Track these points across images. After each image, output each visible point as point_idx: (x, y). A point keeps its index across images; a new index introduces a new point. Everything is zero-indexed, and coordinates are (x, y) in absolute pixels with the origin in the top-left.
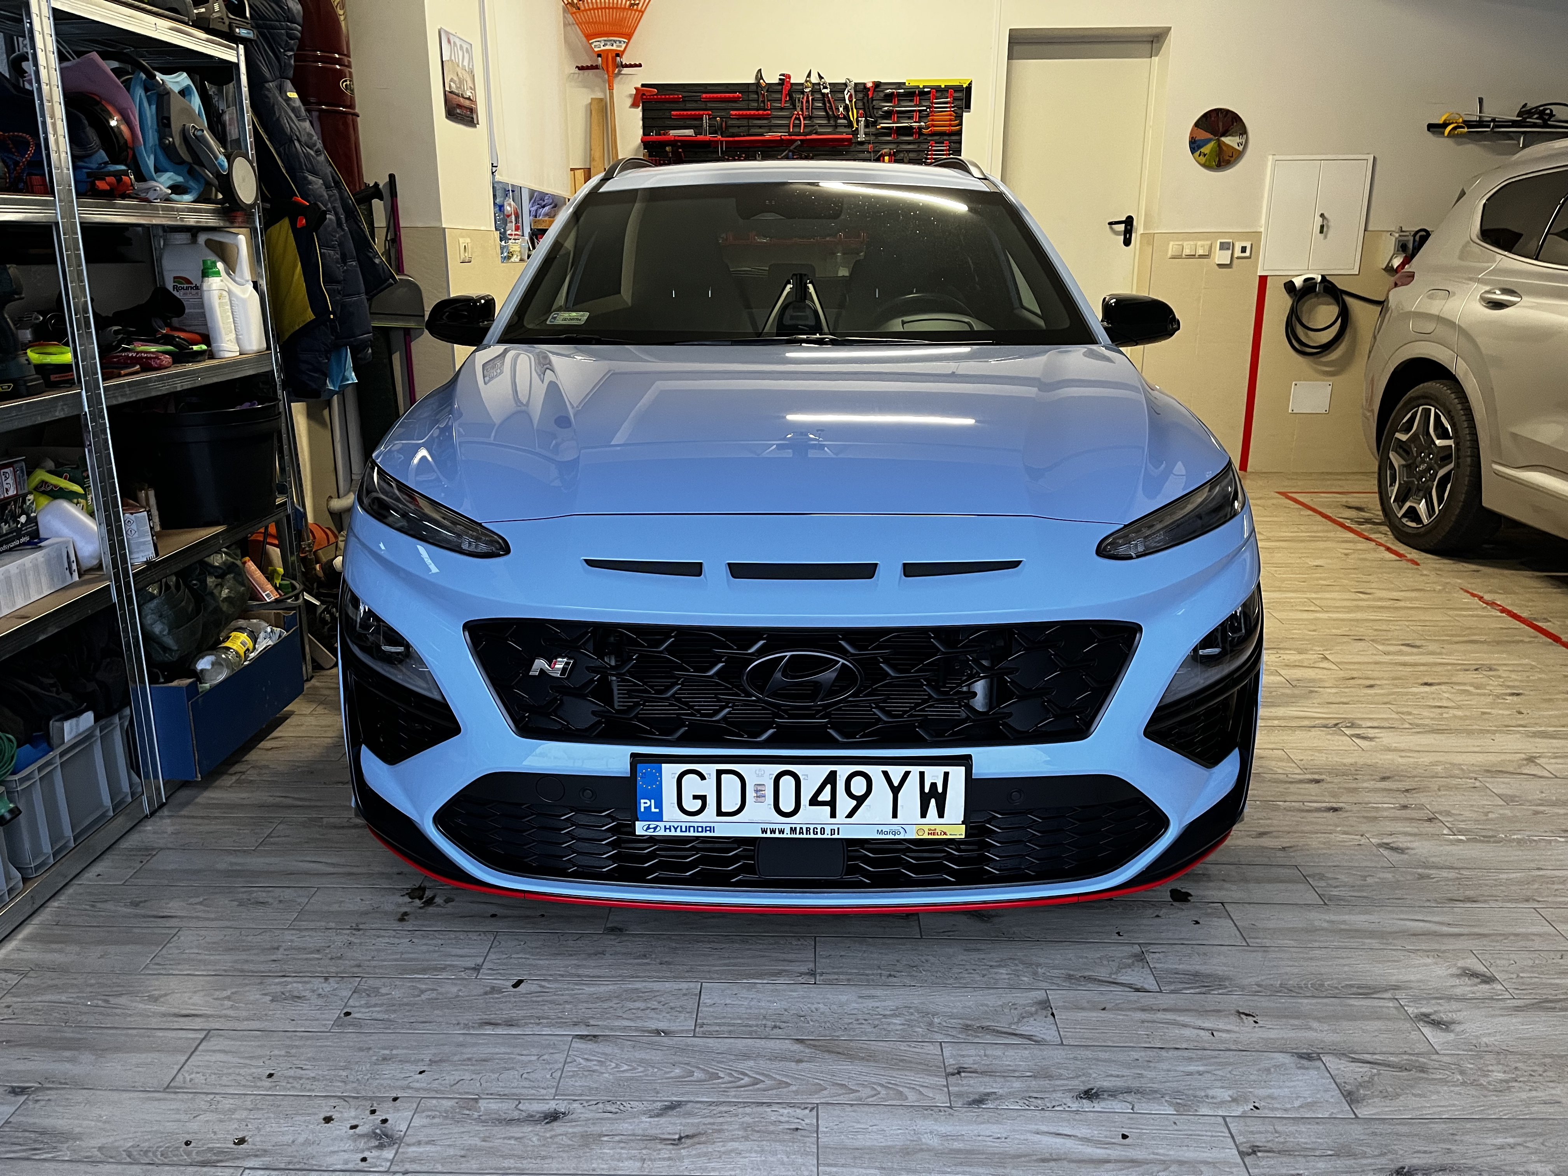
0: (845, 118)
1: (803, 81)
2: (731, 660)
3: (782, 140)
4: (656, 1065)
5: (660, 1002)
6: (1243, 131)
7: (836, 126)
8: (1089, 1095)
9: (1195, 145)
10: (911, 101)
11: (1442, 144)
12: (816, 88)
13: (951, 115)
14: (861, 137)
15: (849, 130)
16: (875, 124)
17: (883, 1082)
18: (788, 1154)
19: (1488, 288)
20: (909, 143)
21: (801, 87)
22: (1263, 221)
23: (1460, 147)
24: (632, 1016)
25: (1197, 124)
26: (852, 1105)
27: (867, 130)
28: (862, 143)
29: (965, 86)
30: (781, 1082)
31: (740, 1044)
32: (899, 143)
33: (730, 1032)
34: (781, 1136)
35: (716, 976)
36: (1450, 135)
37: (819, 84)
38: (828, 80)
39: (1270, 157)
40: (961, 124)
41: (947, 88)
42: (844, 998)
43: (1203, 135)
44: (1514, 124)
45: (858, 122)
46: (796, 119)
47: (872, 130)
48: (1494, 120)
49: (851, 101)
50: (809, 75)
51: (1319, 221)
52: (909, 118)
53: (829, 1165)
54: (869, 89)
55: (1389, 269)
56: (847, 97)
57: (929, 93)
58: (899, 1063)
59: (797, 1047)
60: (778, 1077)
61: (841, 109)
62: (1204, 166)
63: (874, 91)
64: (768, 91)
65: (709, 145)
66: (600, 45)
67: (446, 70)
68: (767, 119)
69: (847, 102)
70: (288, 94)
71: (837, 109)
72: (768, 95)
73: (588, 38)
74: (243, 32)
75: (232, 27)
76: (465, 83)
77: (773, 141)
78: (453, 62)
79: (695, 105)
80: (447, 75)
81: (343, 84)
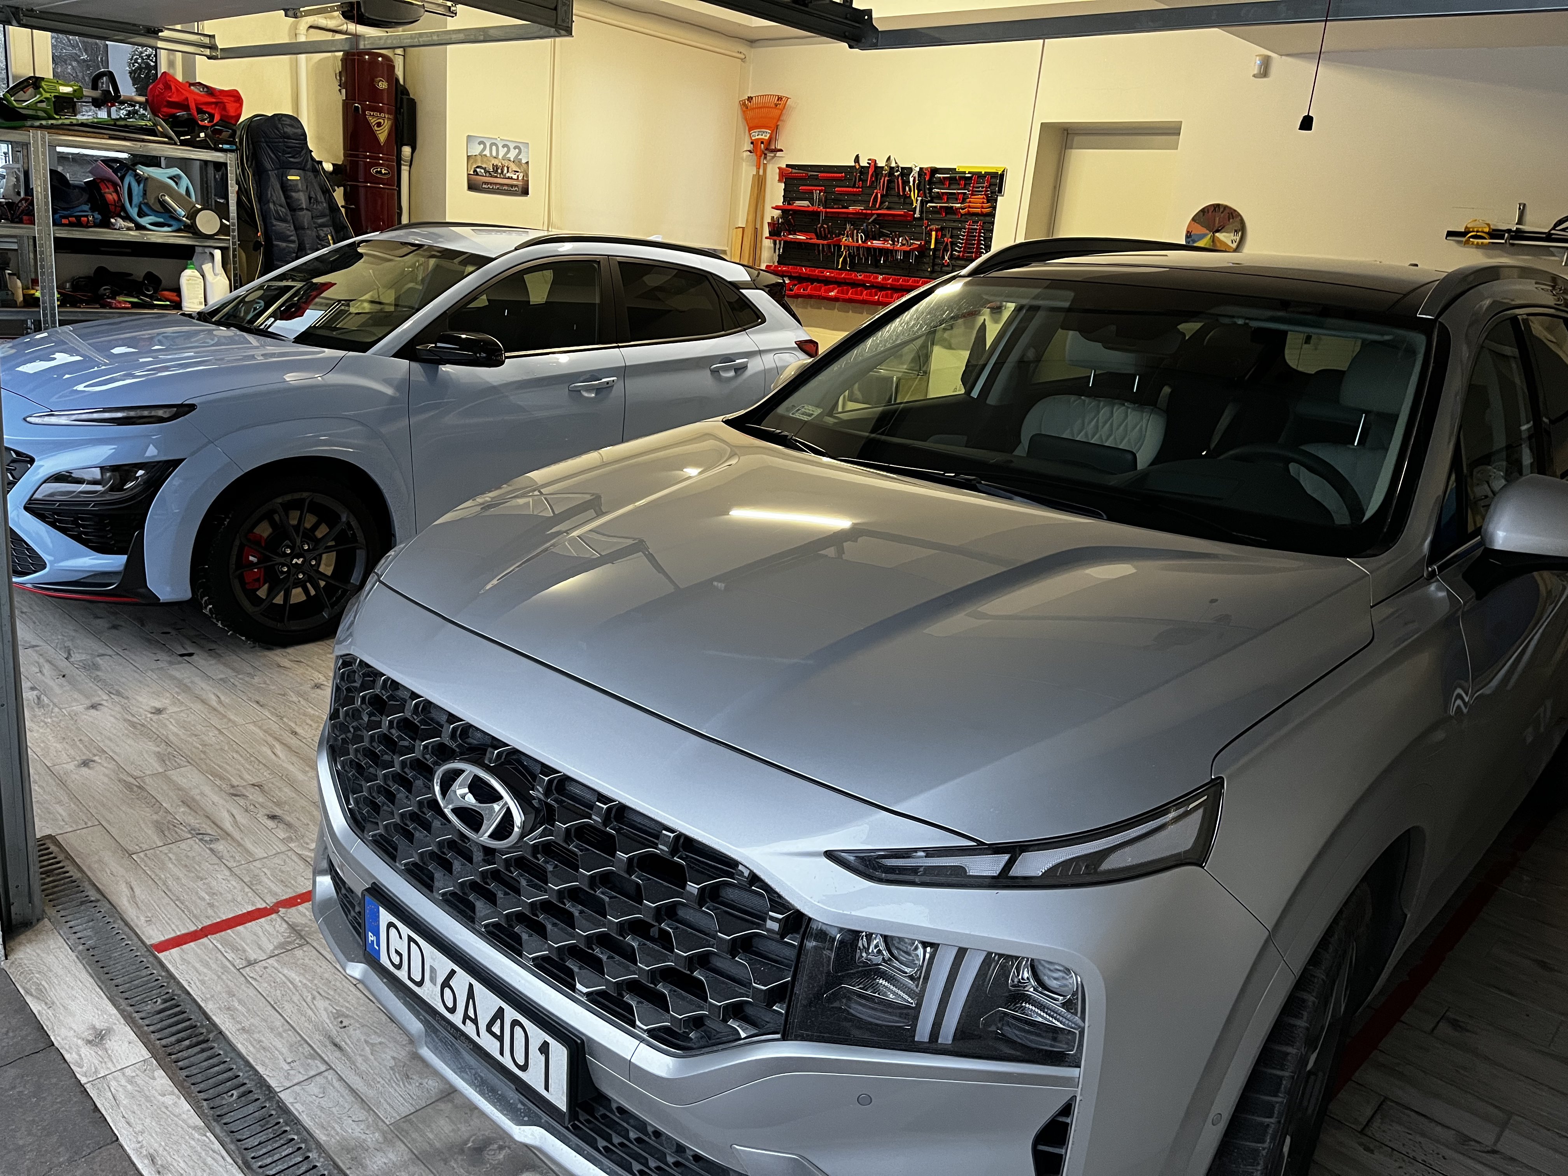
0: (909, 197)
1: (884, 165)
3: (863, 213)
6: (1241, 228)
9: (1190, 239)
10: (959, 184)
12: (891, 171)
13: (987, 198)
14: (917, 214)
15: (910, 207)
16: (927, 203)
20: (954, 221)
21: (882, 170)
25: (1193, 219)
27: (922, 208)
28: (918, 219)
29: (999, 173)
32: (946, 221)
37: (894, 168)
38: (901, 165)
40: (995, 207)
41: (986, 174)
43: (1199, 230)
45: (917, 201)
46: (875, 196)
47: (926, 208)
49: (914, 183)
50: (889, 160)
52: (954, 199)
54: (928, 173)
56: (912, 180)
57: (970, 178)
61: (907, 189)
63: (931, 175)
64: (861, 172)
65: (817, 214)
66: (757, 135)
67: (471, 161)
68: (859, 195)
69: (911, 184)
70: (289, 178)
71: (904, 189)
72: (860, 177)
73: (750, 129)
74: (226, 146)
75: (216, 144)
76: (506, 169)
77: (857, 213)
78: (485, 155)
79: (815, 182)
80: (472, 164)
81: (373, 171)
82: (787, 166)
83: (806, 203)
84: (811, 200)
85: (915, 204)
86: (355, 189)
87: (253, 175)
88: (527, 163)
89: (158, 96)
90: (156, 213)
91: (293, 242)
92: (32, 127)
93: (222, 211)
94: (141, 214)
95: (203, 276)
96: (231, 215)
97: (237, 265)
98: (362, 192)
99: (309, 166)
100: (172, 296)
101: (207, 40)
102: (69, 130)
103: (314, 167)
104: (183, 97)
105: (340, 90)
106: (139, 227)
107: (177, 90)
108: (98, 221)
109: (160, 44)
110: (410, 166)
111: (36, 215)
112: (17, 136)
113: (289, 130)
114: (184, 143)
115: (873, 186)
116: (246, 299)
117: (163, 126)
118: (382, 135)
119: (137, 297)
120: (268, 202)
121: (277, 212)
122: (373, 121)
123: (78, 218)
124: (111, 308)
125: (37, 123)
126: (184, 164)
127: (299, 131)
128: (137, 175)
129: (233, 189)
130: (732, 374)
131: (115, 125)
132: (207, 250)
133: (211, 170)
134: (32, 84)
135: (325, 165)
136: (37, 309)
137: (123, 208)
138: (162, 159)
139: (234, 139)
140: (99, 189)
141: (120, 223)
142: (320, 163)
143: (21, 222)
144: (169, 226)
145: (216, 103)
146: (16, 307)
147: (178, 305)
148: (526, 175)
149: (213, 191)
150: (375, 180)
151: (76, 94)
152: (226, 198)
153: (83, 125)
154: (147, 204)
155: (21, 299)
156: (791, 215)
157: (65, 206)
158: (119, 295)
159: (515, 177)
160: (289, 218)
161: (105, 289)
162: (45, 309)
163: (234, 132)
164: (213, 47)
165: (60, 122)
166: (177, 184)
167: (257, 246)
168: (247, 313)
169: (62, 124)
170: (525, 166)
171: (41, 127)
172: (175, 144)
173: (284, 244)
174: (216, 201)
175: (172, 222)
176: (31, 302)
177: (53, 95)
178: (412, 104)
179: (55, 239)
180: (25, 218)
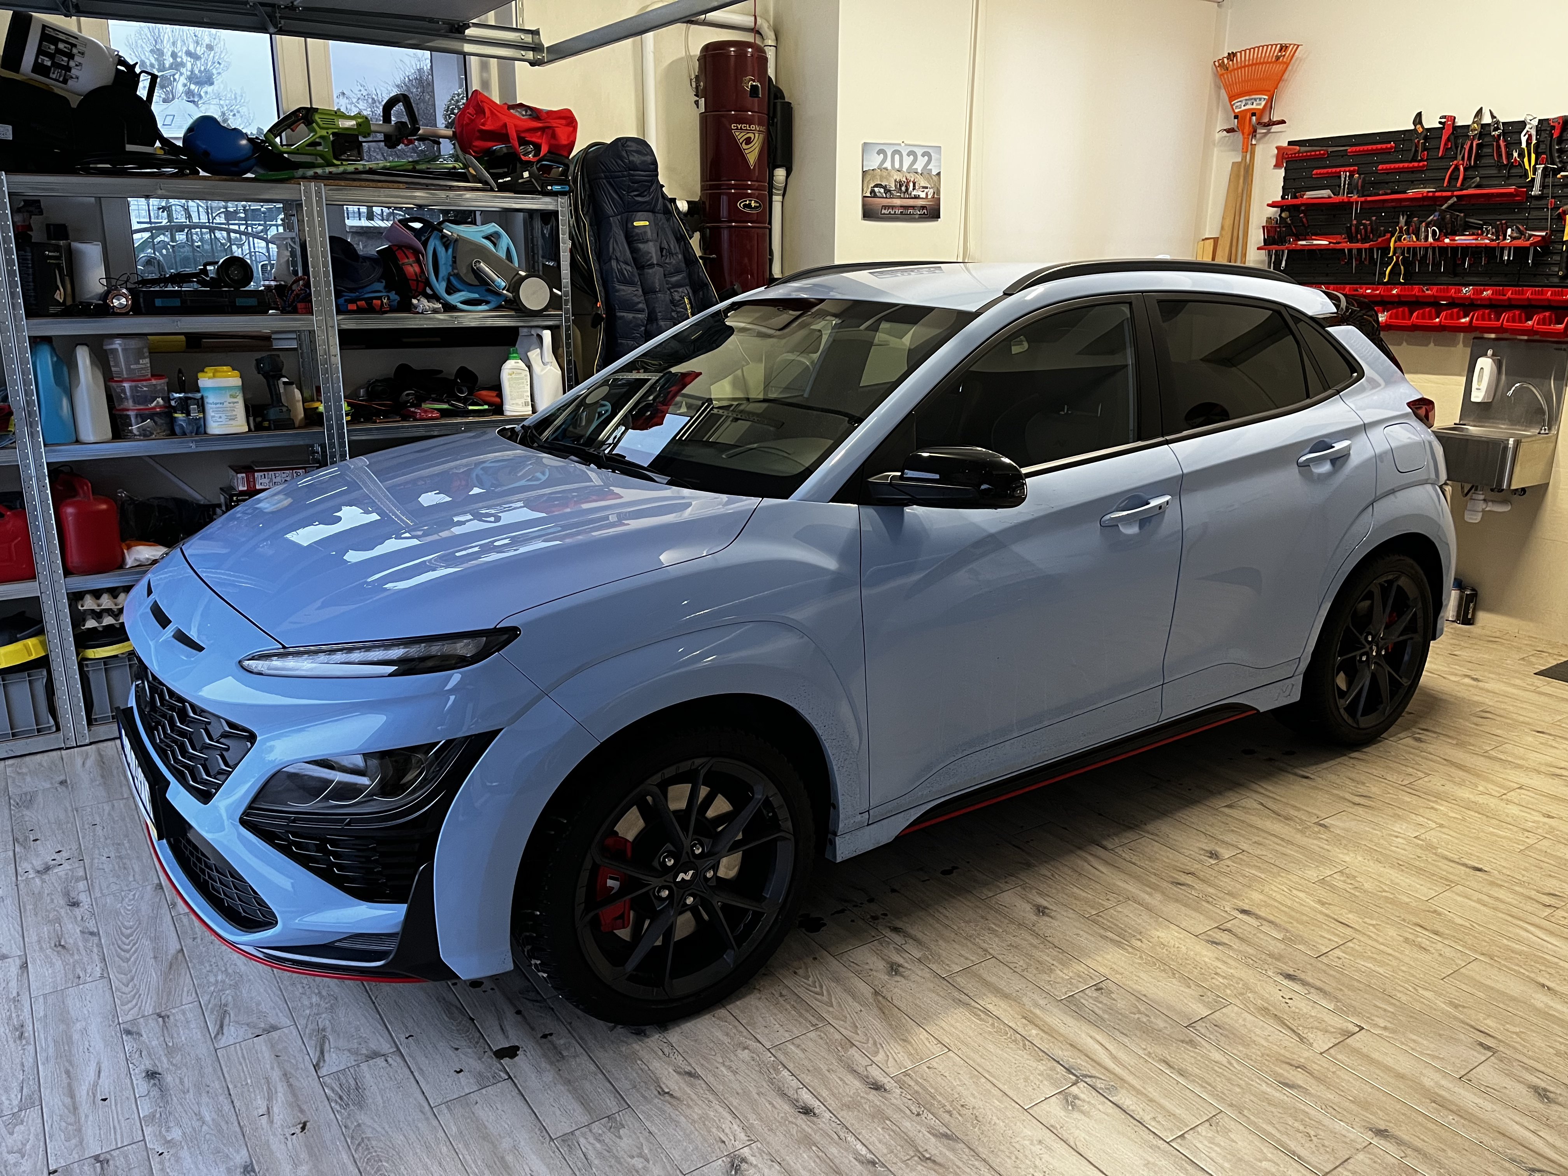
0: (1519, 166)
1: (1470, 123)
7: (1508, 177)
12: (1486, 130)
14: (1536, 190)
15: (1523, 181)
16: (1557, 172)
21: (1466, 130)
27: (1545, 180)
28: (1538, 198)
37: (1490, 125)
38: (1503, 120)
45: (1535, 170)
46: (1454, 170)
47: (1552, 180)
49: (1529, 144)
50: (1479, 114)
54: (1554, 127)
56: (1524, 139)
61: (1516, 155)
63: (1563, 129)
64: (1426, 138)
65: (1346, 206)
66: (1241, 105)
67: (868, 178)
68: (1422, 172)
69: (1524, 145)
70: (635, 224)
71: (1509, 155)
72: (1424, 143)
73: (1231, 98)
74: (557, 188)
75: (543, 186)
76: (911, 185)
77: (1425, 198)
78: (886, 169)
79: (1340, 161)
80: (868, 183)
81: (740, 205)
82: (1290, 143)
83: (1326, 193)
84: (1335, 188)
85: (1531, 175)
86: (716, 232)
87: (591, 225)
88: (939, 174)
89: (467, 124)
90: (470, 287)
91: (641, 311)
92: (304, 178)
93: (552, 278)
94: (450, 290)
95: (529, 367)
96: (564, 281)
97: (572, 349)
98: (725, 234)
99: (660, 206)
100: (490, 395)
101: (528, 38)
102: (354, 180)
103: (665, 206)
104: (501, 123)
105: (697, 103)
106: (449, 308)
107: (492, 113)
108: (395, 303)
109: (468, 48)
110: (784, 195)
111: (314, 299)
112: (284, 191)
113: (636, 159)
114: (503, 188)
115: (1449, 156)
116: (588, 401)
117: (477, 168)
118: (752, 154)
119: (448, 402)
120: (610, 260)
121: (621, 272)
122: (740, 136)
123: (369, 300)
124: (415, 420)
125: (310, 173)
126: (504, 217)
127: (648, 159)
128: (444, 236)
129: (565, 246)
130: (1326, 467)
131: (414, 170)
132: (533, 332)
133: (538, 224)
134: (302, 118)
135: (679, 203)
136: (320, 430)
137: (428, 283)
138: (478, 214)
139: (567, 177)
140: (395, 260)
141: (423, 303)
142: (673, 200)
143: (295, 311)
144: (487, 303)
145: (543, 129)
146: (294, 428)
147: (498, 409)
148: (938, 192)
149: (541, 252)
150: (743, 217)
151: (362, 129)
152: (557, 258)
153: (371, 171)
154: (457, 276)
155: (301, 414)
156: (1303, 212)
157: (352, 285)
158: (424, 400)
159: (923, 195)
160: (637, 279)
161: (408, 395)
162: (330, 427)
163: (567, 166)
164: (537, 48)
165: (341, 169)
166: (495, 244)
167: (597, 320)
168: (589, 421)
169: (344, 173)
170: (935, 178)
171: (316, 177)
172: (492, 190)
173: (630, 316)
174: (544, 265)
175: (489, 298)
176: (314, 419)
177: (330, 131)
178: (788, 109)
179: (341, 332)
180: (299, 305)
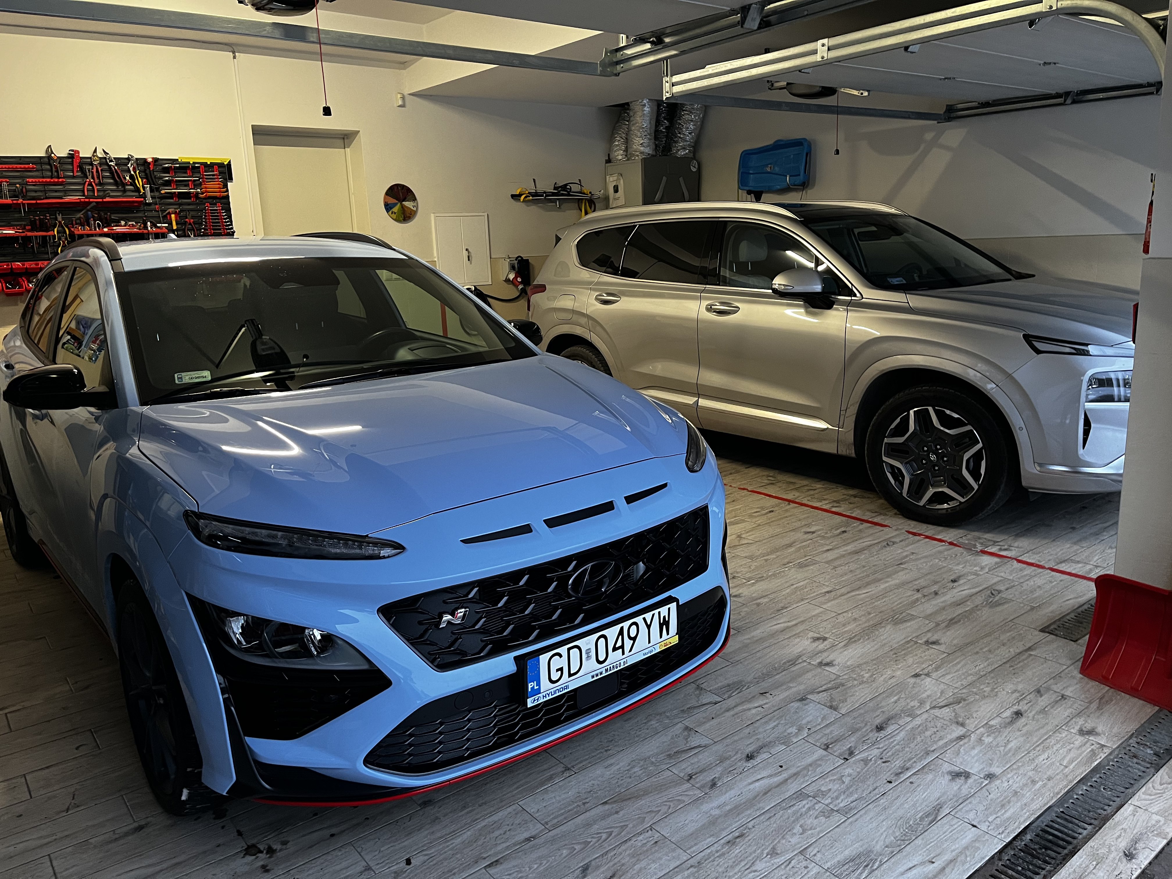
0: (131, 185)
1: (90, 156)
2: (559, 579)
3: (81, 202)
4: (551, 855)
5: (508, 825)
6: (414, 199)
7: (125, 191)
8: (750, 757)
9: (388, 207)
10: (186, 173)
11: (519, 206)
12: (104, 161)
13: (219, 184)
14: (149, 200)
15: (137, 194)
16: (158, 190)
17: (665, 799)
18: (667, 855)
19: (598, 293)
20: (189, 204)
21: (89, 160)
22: (435, 255)
23: (529, 208)
24: (503, 840)
25: (387, 193)
26: (665, 817)
27: (152, 194)
28: (149, 204)
29: (226, 163)
30: (622, 827)
31: (579, 820)
32: (180, 205)
33: (565, 818)
34: (653, 850)
35: (519, 796)
36: (524, 201)
37: (105, 158)
38: (113, 155)
39: (432, 215)
40: (227, 191)
41: (212, 165)
42: (598, 772)
43: (392, 201)
44: (553, 194)
45: (144, 188)
46: (88, 185)
47: (157, 194)
48: (545, 192)
49: (135, 172)
50: (95, 151)
51: (465, 253)
52: (186, 186)
53: (690, 848)
54: (149, 163)
55: (507, 281)
56: (131, 169)
57: (199, 167)
58: (660, 788)
59: (607, 807)
60: (618, 825)
61: (128, 178)
62: (395, 220)
63: (154, 165)
68: (63, 185)
69: (132, 172)
85: (142, 191)
